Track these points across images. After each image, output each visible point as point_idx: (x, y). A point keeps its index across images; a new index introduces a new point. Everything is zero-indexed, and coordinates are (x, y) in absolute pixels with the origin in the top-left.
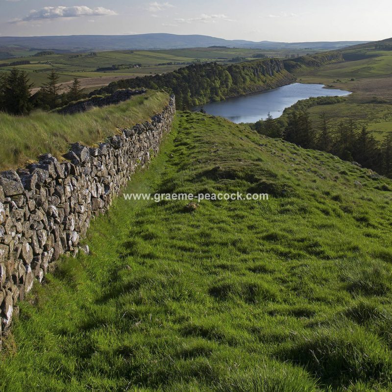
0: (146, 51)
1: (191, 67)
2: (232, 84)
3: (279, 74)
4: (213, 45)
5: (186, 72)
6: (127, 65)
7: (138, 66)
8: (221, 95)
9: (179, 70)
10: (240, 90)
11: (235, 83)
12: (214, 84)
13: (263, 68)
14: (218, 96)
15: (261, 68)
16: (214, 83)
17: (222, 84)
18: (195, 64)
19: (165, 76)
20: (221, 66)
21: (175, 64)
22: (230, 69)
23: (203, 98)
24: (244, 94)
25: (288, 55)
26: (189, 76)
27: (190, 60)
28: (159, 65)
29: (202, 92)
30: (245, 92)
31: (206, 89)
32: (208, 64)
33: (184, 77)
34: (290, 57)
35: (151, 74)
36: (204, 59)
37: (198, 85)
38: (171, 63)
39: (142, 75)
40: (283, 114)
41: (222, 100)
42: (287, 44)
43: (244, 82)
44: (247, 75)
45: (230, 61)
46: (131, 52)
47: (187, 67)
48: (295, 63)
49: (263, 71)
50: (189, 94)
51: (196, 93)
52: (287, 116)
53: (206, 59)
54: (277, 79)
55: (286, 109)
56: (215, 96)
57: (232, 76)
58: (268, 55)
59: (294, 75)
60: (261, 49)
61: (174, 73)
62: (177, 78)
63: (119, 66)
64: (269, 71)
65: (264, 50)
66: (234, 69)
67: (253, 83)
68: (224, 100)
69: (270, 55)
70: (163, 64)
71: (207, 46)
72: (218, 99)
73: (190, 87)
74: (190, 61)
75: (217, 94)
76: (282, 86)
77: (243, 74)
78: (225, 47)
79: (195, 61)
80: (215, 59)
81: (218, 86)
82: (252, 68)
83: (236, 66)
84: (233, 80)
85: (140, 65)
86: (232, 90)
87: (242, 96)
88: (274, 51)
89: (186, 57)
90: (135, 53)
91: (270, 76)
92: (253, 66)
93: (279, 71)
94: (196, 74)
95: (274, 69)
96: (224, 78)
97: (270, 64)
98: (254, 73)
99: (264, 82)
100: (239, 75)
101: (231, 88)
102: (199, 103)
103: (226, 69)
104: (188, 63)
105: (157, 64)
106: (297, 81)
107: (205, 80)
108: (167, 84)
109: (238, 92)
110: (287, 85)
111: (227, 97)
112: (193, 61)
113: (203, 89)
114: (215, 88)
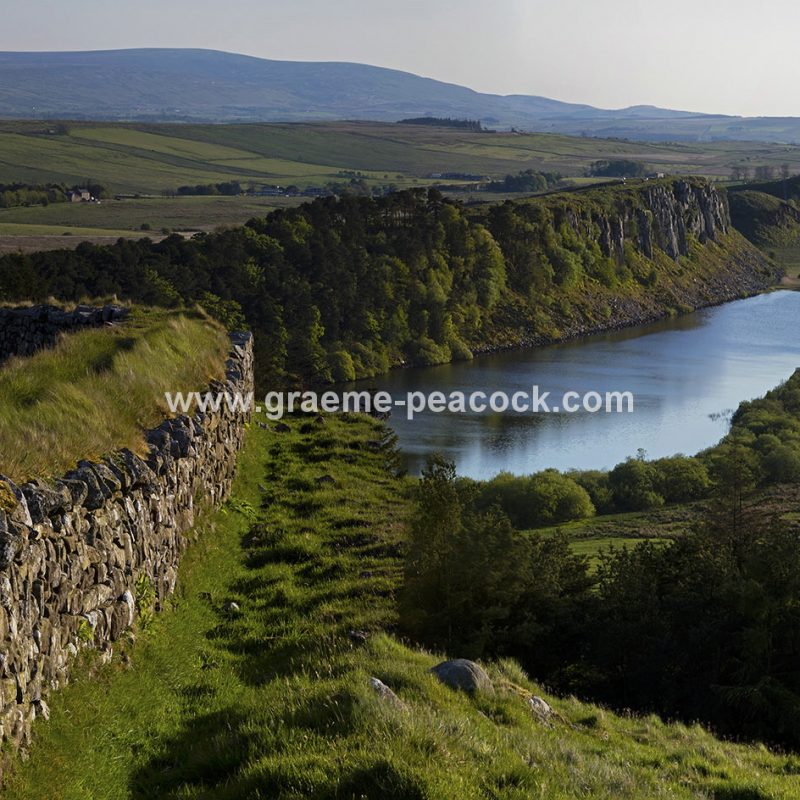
0: (126, 126)
1: (323, 208)
2: (507, 291)
3: (711, 249)
4: (421, 114)
5: (300, 231)
6: (40, 189)
7: (86, 195)
8: (454, 337)
9: (270, 217)
10: (542, 315)
11: (519, 281)
12: (423, 287)
13: (642, 219)
14: (440, 342)
15: (635, 220)
16: (426, 281)
17: (460, 286)
18: (343, 195)
19: (206, 244)
20: (458, 204)
21: (250, 191)
22: (497, 220)
23: (376, 349)
24: (557, 333)
25: (746, 168)
26: (313, 246)
27: (317, 176)
28: (184, 191)
29: (373, 322)
30: (559, 325)
31: (391, 310)
32: (402, 198)
33: (292, 251)
34: (752, 175)
35: (142, 235)
36: (380, 175)
37: (353, 290)
38: (237, 184)
39: (104, 236)
40: (732, 432)
41: (457, 358)
42: (737, 123)
43: (558, 280)
44: (572, 249)
45: (493, 188)
46: (59, 128)
47: (305, 206)
48: (776, 200)
49: (644, 233)
50: (318, 330)
51: (346, 327)
52: (749, 438)
53: (392, 176)
54: (701, 271)
55: (744, 408)
56: (426, 340)
57: (504, 251)
58: (658, 167)
59: (772, 255)
60: (625, 141)
61: (250, 232)
62: (263, 258)
64: (667, 233)
65: (642, 145)
66: (517, 219)
67: (596, 286)
68: (465, 359)
69: (666, 166)
70: (201, 190)
71: (394, 115)
72: (441, 355)
73: (318, 297)
74: (320, 182)
75: (437, 334)
76: (720, 303)
77: (554, 245)
79: (340, 181)
80: (428, 177)
81: (442, 296)
82: (595, 217)
83: (525, 210)
84: (508, 269)
85: (95, 191)
86: (507, 317)
87: (546, 342)
88: (682, 149)
89: (300, 160)
90: (74, 133)
91: (672, 255)
92: (599, 210)
93: (711, 235)
94: (345, 238)
95: (689, 225)
96: (473, 260)
97: (672, 202)
98: (602, 241)
99: (646, 282)
100: (538, 249)
101: (499, 305)
102: (357, 369)
103: (480, 219)
104: (310, 191)
105: (176, 189)
106: (786, 280)
107: (388, 268)
108: (220, 280)
109: (530, 327)
110: (743, 297)
111: (481, 346)
112: (332, 179)
113: (377, 305)
114: (430, 304)
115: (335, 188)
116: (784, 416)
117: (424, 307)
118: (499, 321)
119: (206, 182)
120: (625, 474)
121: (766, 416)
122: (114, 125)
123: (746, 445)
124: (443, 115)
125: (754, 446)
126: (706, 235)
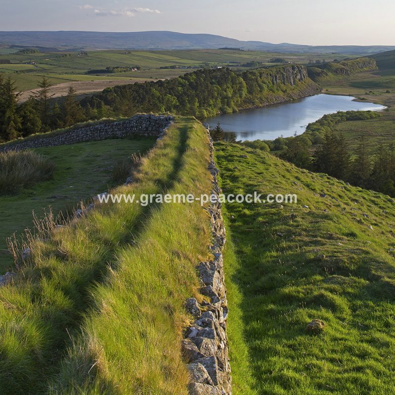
0: (146, 51)
1: (199, 72)
2: (247, 94)
3: (302, 83)
4: (224, 47)
5: (193, 78)
6: (123, 68)
7: (136, 69)
8: (233, 106)
9: (185, 75)
10: (257, 100)
11: (250, 92)
12: (225, 93)
13: (283, 75)
14: (229, 107)
15: (281, 76)
16: (226, 91)
17: (235, 93)
18: (204, 69)
19: (168, 82)
20: (234, 71)
21: (179, 68)
22: (245, 76)
23: (212, 109)
24: (261, 105)
25: (313, 61)
26: (196, 82)
27: (197, 63)
28: (161, 68)
29: (211, 102)
30: (261, 103)
31: (216, 99)
32: (219, 70)
33: (191, 84)
34: (315, 62)
35: (152, 80)
36: (213, 63)
37: (206, 94)
38: (175, 66)
39: (141, 80)
40: (306, 131)
41: (234, 112)
42: (311, 48)
43: (261, 91)
44: (264, 83)
45: (243, 66)
46: (128, 52)
47: (194, 72)
48: (320, 70)
49: (284, 79)
50: (197, 104)
51: (204, 103)
52: (311, 132)
53: (217, 64)
54: (299, 89)
55: (310, 125)
56: (226, 106)
57: (246, 84)
58: (288, 60)
59: (319, 85)
60: (280, 53)
61: (180, 79)
62: (183, 85)
63: (114, 68)
64: (290, 79)
65: (284, 54)
66: (250, 75)
67: (271, 92)
68: (236, 112)
69: (291, 60)
70: (166, 68)
72: (230, 110)
73: (197, 96)
74: (197, 65)
75: (228, 105)
77: (260, 82)
78: (239, 49)
79: (203, 65)
80: (227, 63)
81: (230, 95)
82: (270, 75)
83: (251, 73)
84: (247, 89)
85: (138, 68)
86: (247, 101)
87: (257, 107)
88: (295, 55)
89: (192, 59)
90: (133, 53)
91: (291, 84)
92: (272, 73)
93: (302, 79)
94: (204, 80)
95: (296, 77)
96: (238, 86)
97: (291, 71)
98: (272, 81)
99: (284, 92)
100: (255, 83)
101: (245, 98)
102: (207, 115)
103: (240, 75)
104: (195, 67)
105: (159, 68)
106: (323, 91)
107: (215, 88)
108: (171, 91)
109: (253, 103)
110: (311, 96)
111: (241, 108)
112: (201, 64)
113: (213, 97)
114: (227, 97)
115: (201, 67)
116: (320, 127)
117: (225, 98)
118: (245, 102)
119: (167, 66)
120: (278, 141)
121: (315, 127)
122: (143, 51)
123: (309, 134)
124: (230, 47)
125: (311, 134)
126: (301, 79)
